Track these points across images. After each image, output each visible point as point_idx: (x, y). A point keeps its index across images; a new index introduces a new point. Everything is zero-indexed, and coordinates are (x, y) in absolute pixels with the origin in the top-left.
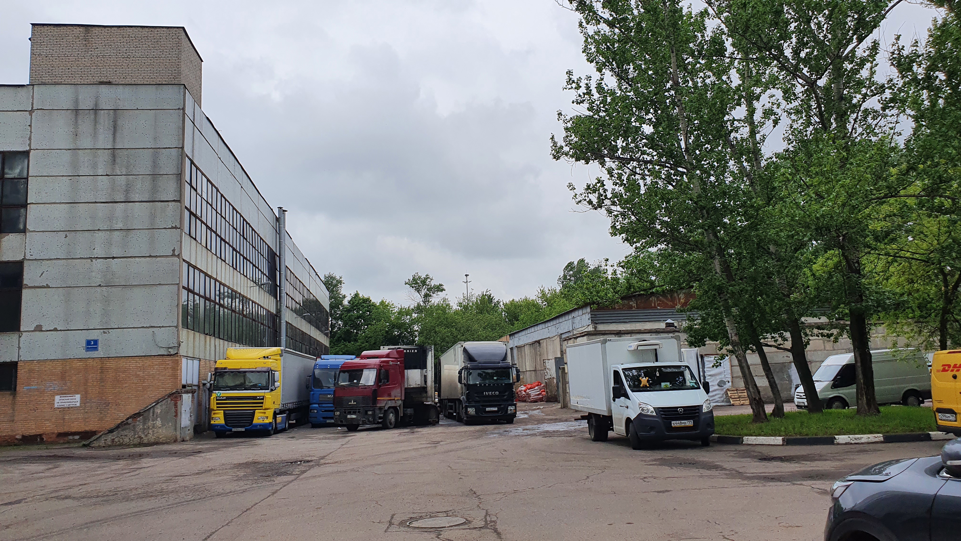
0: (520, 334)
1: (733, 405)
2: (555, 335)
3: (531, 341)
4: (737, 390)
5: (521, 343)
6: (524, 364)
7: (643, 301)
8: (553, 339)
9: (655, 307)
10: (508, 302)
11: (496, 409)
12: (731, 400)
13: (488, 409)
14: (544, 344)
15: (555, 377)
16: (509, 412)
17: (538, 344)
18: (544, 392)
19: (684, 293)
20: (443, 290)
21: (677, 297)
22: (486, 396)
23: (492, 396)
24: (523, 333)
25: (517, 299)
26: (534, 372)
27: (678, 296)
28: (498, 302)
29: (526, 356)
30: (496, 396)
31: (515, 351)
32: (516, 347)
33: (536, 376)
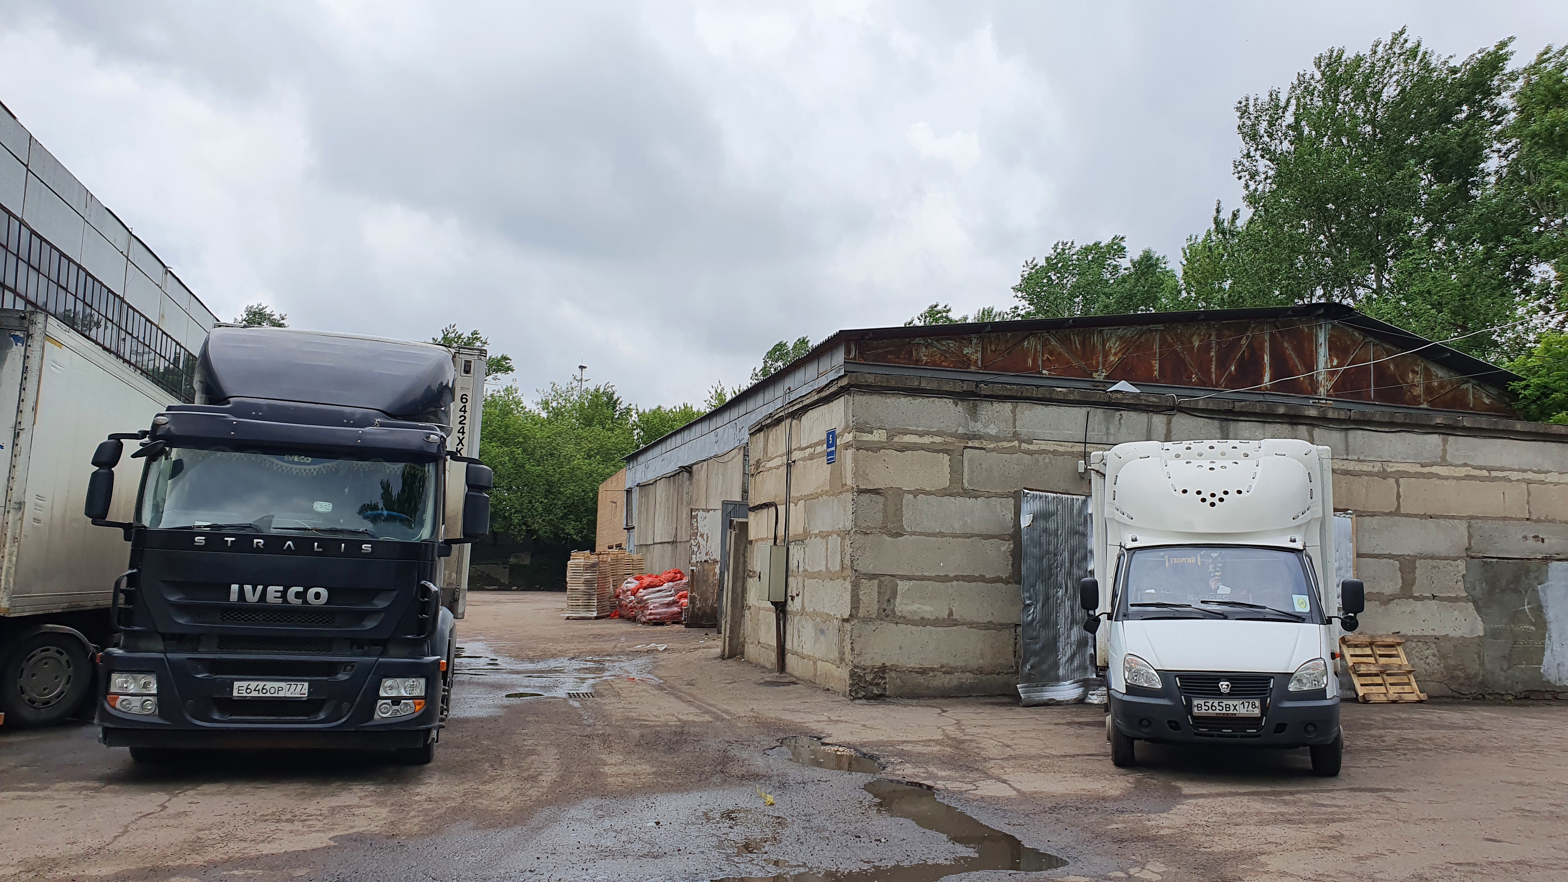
0: (650, 455)
1: (1365, 701)
2: (732, 447)
3: (672, 468)
4: (1371, 645)
5: (651, 476)
6: (650, 524)
7: (1002, 347)
8: (726, 458)
9: (1035, 371)
10: (647, 411)
11: (298, 690)
12: (1357, 682)
13: (244, 688)
14: (701, 473)
15: (719, 559)
16: (383, 712)
17: (686, 475)
18: (686, 597)
19: (1121, 338)
20: (509, 369)
21: (1100, 348)
22: (243, 609)
23: (284, 612)
24: (657, 451)
25: (667, 407)
26: (669, 548)
27: (1104, 346)
28: (628, 410)
29: (658, 505)
30: (306, 613)
31: (635, 495)
32: (638, 485)
33: (674, 555)
